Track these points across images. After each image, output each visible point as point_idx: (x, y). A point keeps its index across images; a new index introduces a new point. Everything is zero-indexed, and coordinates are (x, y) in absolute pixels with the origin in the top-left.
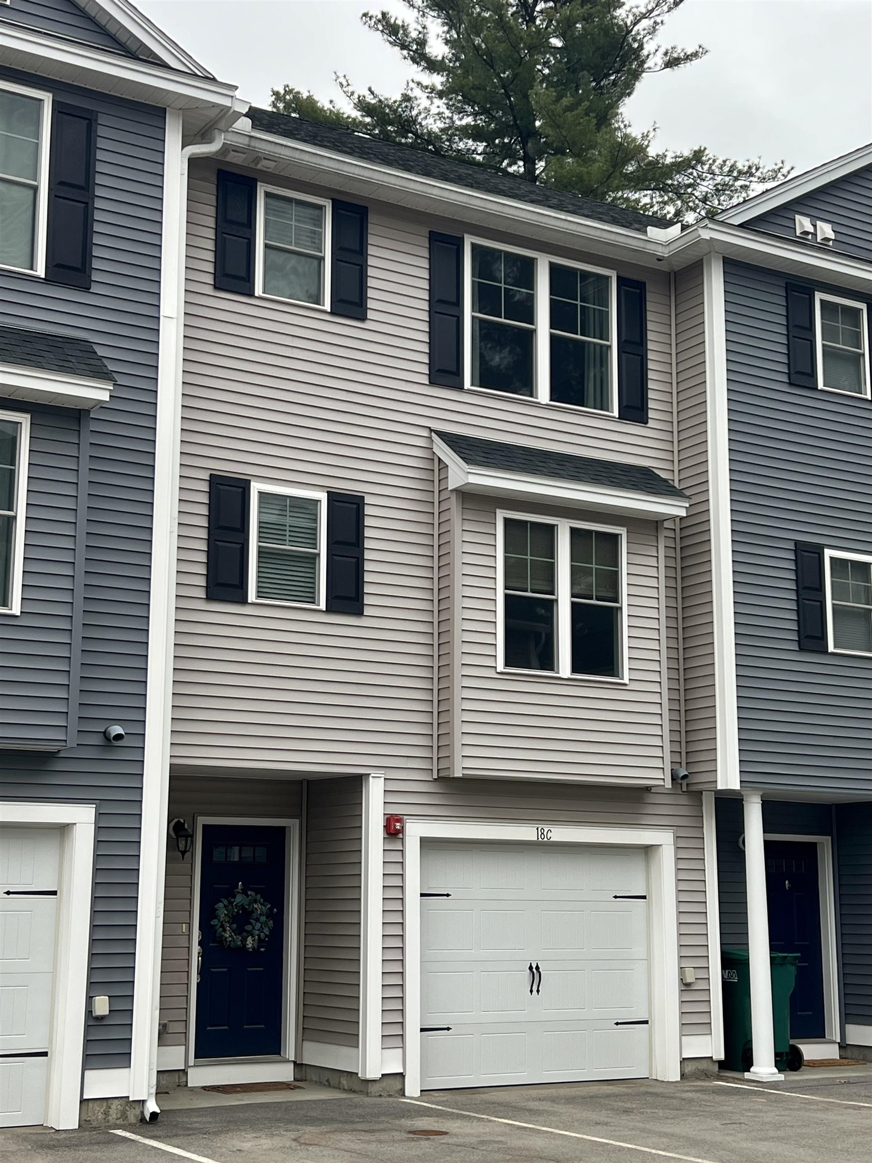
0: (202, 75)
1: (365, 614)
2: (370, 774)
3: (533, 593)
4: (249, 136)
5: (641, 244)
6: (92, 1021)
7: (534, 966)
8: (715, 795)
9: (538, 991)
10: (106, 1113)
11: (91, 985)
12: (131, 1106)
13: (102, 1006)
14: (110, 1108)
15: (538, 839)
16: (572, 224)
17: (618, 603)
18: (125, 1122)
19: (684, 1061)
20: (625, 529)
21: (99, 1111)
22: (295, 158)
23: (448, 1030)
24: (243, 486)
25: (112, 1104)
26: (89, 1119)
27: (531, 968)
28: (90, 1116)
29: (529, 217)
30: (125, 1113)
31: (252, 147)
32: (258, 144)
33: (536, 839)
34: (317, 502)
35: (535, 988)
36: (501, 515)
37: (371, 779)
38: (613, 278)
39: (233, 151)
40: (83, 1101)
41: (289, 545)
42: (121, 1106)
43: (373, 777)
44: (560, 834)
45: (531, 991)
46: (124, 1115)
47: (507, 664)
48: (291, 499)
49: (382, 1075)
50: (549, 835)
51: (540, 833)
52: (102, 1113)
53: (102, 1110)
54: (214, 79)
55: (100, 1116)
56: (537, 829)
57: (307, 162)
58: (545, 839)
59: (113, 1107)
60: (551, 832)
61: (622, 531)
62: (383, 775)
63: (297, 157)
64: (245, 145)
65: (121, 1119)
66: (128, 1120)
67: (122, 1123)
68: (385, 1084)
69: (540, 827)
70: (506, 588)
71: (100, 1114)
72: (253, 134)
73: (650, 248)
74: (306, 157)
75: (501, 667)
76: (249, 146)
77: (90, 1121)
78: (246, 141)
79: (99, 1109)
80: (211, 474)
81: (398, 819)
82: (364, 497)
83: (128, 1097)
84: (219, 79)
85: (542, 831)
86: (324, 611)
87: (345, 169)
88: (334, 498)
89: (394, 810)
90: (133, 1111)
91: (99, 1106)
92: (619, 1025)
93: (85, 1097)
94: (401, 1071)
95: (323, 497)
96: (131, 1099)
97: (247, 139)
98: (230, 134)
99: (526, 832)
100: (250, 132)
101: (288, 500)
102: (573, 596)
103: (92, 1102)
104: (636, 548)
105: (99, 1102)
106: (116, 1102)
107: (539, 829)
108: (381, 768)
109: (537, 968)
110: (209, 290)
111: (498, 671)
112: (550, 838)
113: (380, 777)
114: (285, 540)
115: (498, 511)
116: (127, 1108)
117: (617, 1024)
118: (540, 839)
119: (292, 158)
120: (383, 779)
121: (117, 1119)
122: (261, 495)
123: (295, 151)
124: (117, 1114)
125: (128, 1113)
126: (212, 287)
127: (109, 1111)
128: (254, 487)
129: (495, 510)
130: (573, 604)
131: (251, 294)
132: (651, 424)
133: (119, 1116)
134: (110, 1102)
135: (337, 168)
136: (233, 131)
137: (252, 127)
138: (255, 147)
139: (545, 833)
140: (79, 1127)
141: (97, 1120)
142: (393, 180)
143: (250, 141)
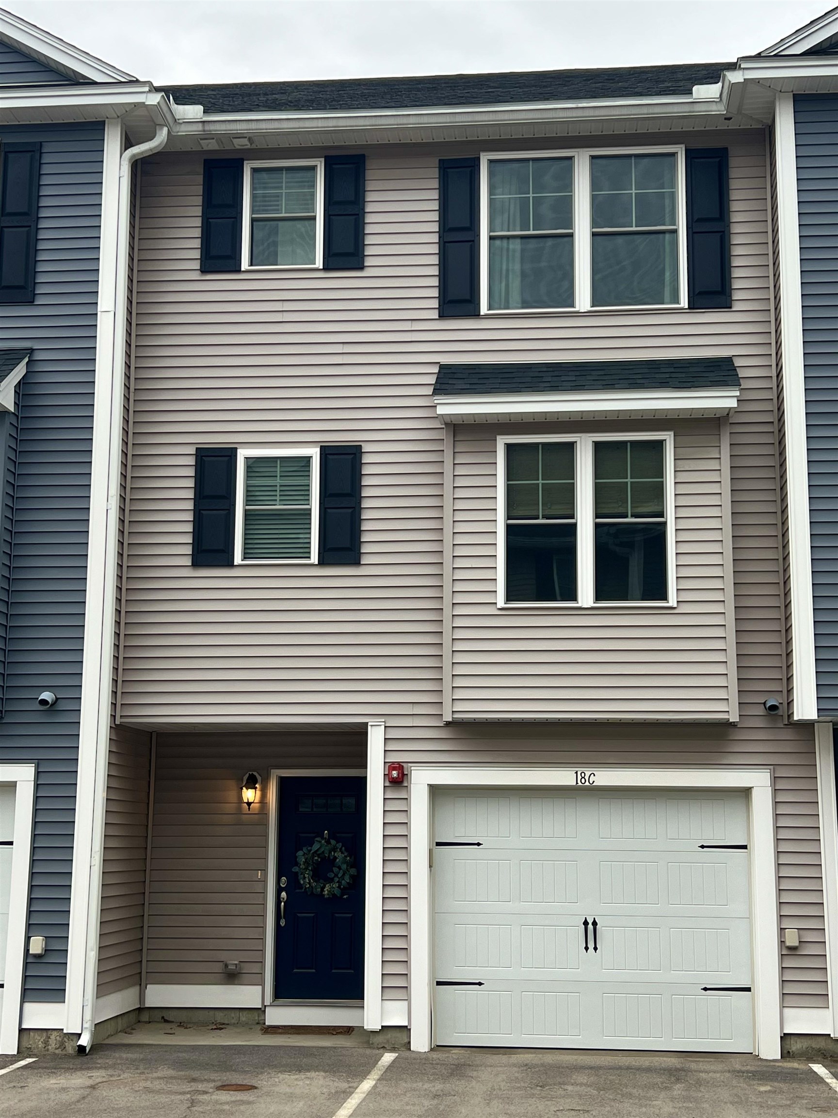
0: (126, 81)
1: (362, 563)
2: (368, 723)
3: (547, 518)
4: (201, 122)
5: (686, 108)
6: (30, 960)
7: (590, 921)
8: (833, 726)
9: (595, 949)
10: (46, 1043)
11: (29, 926)
12: (69, 1037)
13: (37, 945)
14: (49, 1038)
15: (577, 783)
16: (587, 110)
17: (663, 517)
18: (64, 1052)
19: (785, 1037)
20: (672, 433)
21: (40, 1040)
22: (252, 130)
23: (480, 985)
24: (230, 454)
25: (52, 1035)
26: (30, 1046)
27: (586, 923)
28: (31, 1044)
29: (531, 117)
30: (63, 1044)
31: (208, 131)
32: (212, 127)
33: (575, 784)
34: (308, 459)
35: (591, 945)
36: (502, 442)
37: (369, 728)
38: (679, 155)
39: (201, 139)
40: (21, 1031)
41: (280, 505)
42: (60, 1037)
43: (372, 726)
44: (605, 777)
45: (587, 948)
46: (62, 1046)
47: (509, 598)
48: (282, 459)
49: (382, 1026)
50: (592, 778)
51: (579, 777)
52: (42, 1042)
53: (42, 1040)
54: (137, 81)
55: (41, 1045)
56: (576, 773)
57: (266, 129)
58: (587, 783)
59: (53, 1037)
60: (594, 775)
61: (668, 437)
62: (384, 723)
63: (253, 128)
64: (201, 131)
65: (60, 1050)
66: (66, 1051)
67: (61, 1052)
68: (389, 1036)
69: (580, 770)
70: (509, 517)
71: (40, 1043)
72: (205, 119)
73: (700, 110)
74: (263, 125)
75: (501, 602)
76: (204, 131)
77: (31, 1048)
78: (200, 127)
79: (39, 1038)
80: (197, 448)
81: (399, 767)
82: (361, 446)
83: (63, 1030)
84: (141, 79)
85: (583, 775)
86: (316, 565)
87: (307, 126)
88: (327, 452)
89: (394, 758)
90: (72, 1043)
91: (39, 1036)
92: (708, 991)
93: (24, 1026)
94: (406, 1024)
95: (314, 453)
96: (65, 1031)
97: (200, 125)
98: (183, 125)
99: (564, 777)
100: (201, 118)
101: (279, 462)
102: (597, 516)
103: (34, 1031)
104: (684, 452)
105: (39, 1032)
106: (55, 1033)
107: (579, 773)
108: (380, 716)
109: (595, 923)
110: (197, 276)
111: (499, 606)
112: (594, 782)
113: (381, 725)
114: (276, 500)
115: (499, 438)
116: (66, 1040)
117: (705, 989)
118: (580, 784)
119: (250, 130)
120: (383, 727)
121: (56, 1049)
122: (248, 460)
123: (250, 123)
124: (56, 1044)
125: (66, 1044)
126: (199, 272)
127: (48, 1041)
128: (241, 453)
129: (496, 438)
130: (597, 526)
131: (239, 271)
132: (737, 306)
133: (57, 1046)
134: (49, 1032)
135: (297, 126)
136: (184, 122)
137: (204, 112)
138: (210, 131)
139: (587, 778)
140: (18, 1053)
141: (38, 1048)
142: (361, 122)
143: (203, 126)
